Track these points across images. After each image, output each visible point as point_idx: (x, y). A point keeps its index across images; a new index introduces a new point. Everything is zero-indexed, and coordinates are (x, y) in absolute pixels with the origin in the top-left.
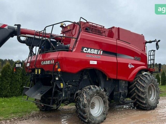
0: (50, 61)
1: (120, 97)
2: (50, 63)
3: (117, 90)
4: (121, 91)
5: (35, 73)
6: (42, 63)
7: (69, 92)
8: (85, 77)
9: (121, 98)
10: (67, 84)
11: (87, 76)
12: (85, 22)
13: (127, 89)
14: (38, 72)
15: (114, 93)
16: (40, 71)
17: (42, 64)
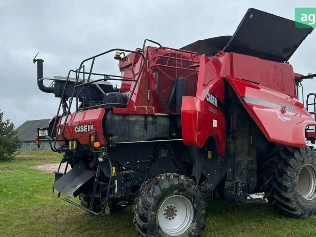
0: (87, 126)
1: (236, 192)
2: (88, 129)
3: (231, 179)
4: (239, 180)
5: (69, 147)
6: (77, 130)
7: (128, 184)
8: (164, 154)
9: (239, 194)
10: (124, 168)
11: (166, 151)
12: (158, 47)
13: (256, 175)
14: (72, 146)
15: (224, 184)
16: (74, 145)
17: (76, 132)
